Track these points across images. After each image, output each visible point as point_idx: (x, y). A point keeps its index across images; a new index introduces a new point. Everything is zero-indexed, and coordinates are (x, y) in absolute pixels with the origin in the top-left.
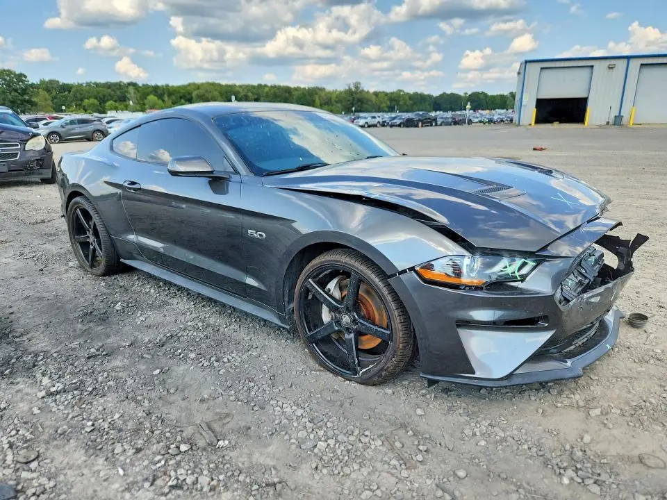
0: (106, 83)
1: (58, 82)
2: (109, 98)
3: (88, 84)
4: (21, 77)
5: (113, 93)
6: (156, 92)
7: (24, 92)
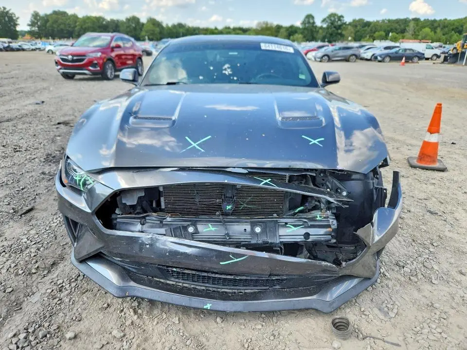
0: (397, 20)
1: (364, 20)
2: (395, 30)
3: (383, 21)
4: (340, 18)
5: (398, 27)
6: (433, 25)
7: (340, 27)
